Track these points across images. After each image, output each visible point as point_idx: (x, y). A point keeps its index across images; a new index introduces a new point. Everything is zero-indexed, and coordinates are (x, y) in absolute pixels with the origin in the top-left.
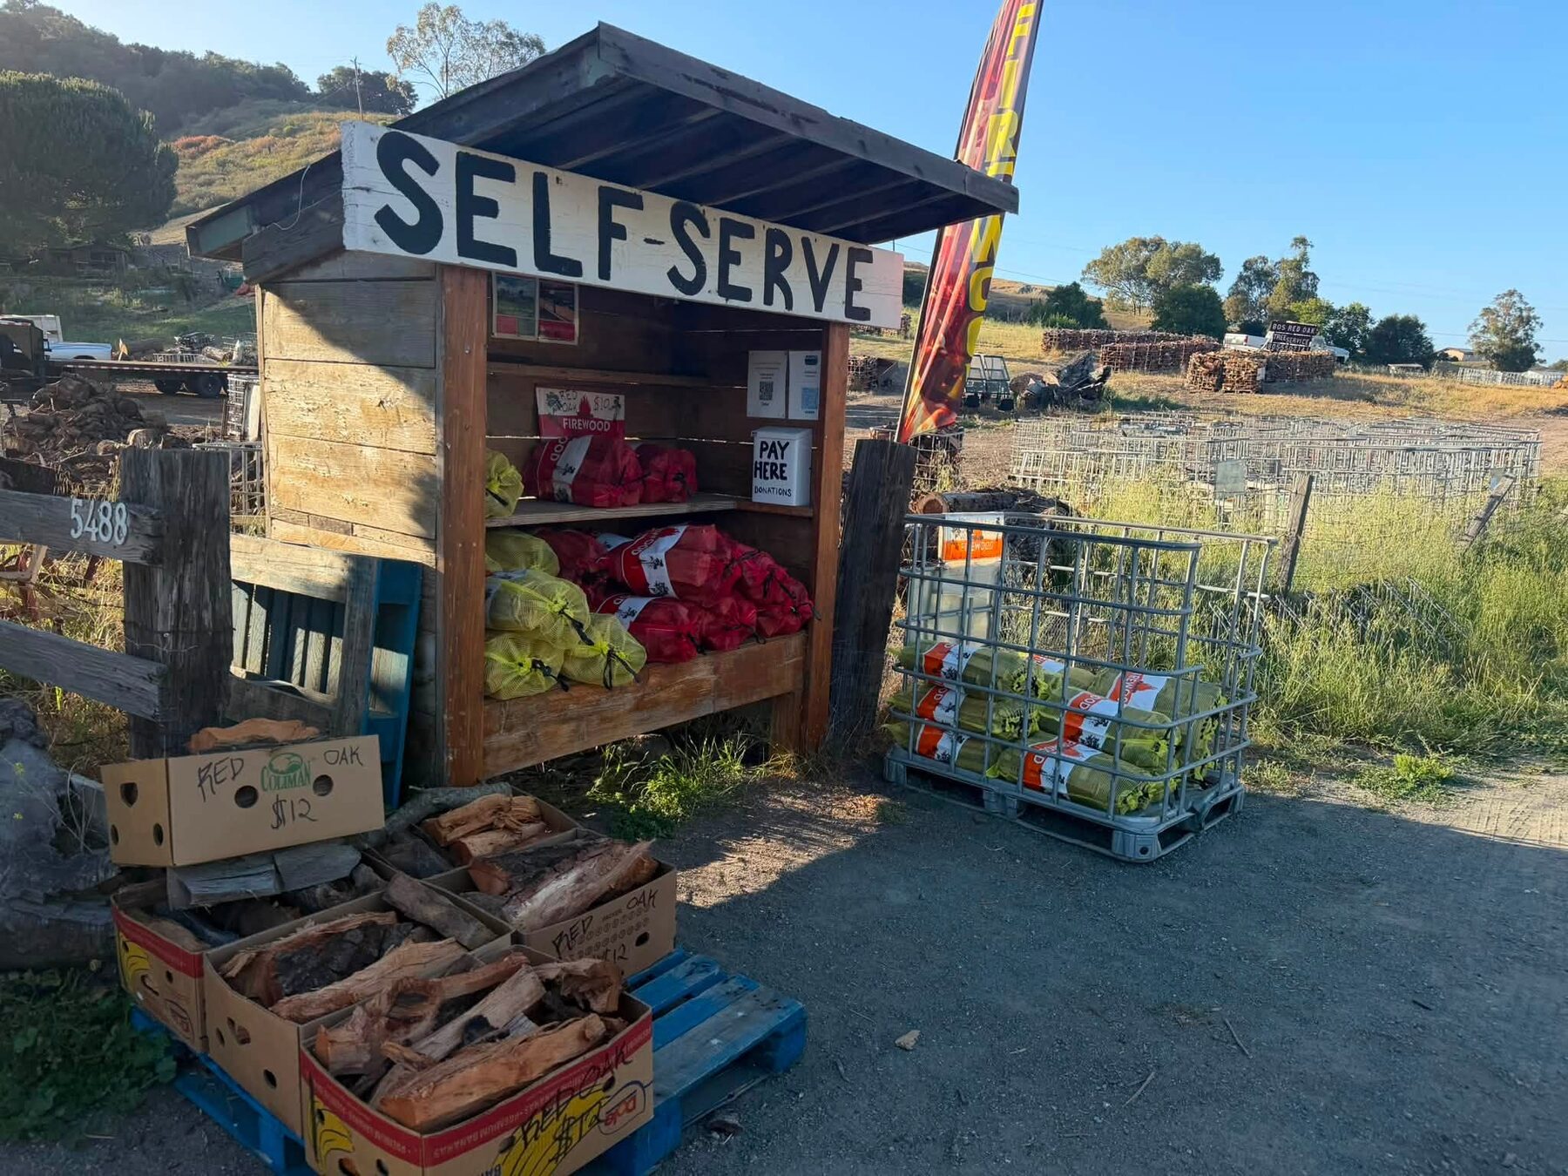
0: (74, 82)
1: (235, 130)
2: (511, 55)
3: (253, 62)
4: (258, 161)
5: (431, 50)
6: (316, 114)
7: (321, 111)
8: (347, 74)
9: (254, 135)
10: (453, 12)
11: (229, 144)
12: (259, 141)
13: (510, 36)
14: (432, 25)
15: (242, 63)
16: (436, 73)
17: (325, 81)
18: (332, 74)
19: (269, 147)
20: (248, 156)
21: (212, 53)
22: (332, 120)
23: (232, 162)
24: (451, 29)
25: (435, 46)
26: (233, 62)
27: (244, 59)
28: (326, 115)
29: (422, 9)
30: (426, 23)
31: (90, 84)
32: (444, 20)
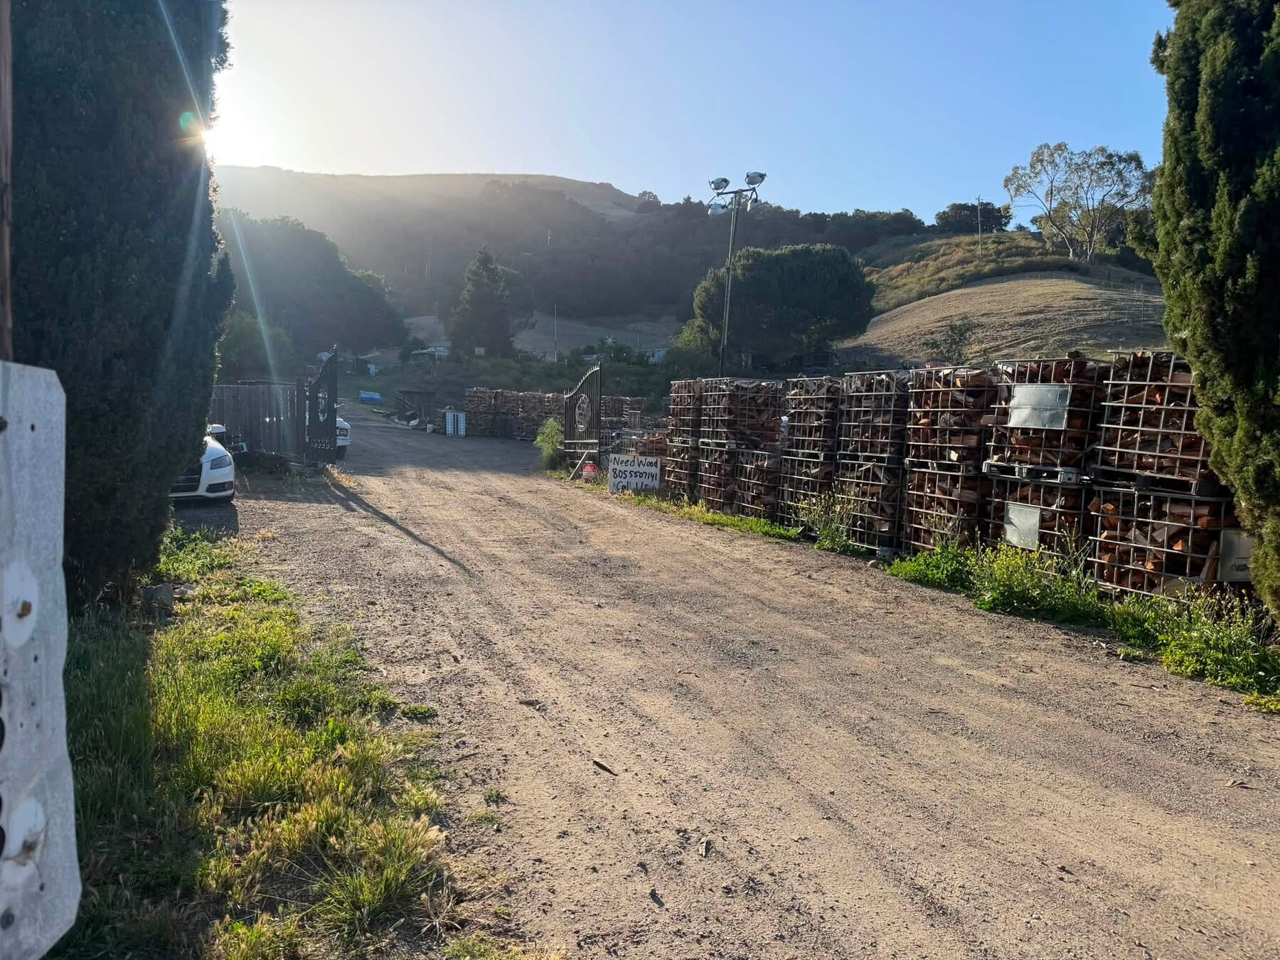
0: (818, 247)
1: (880, 261)
2: (1110, 172)
3: (886, 211)
4: (901, 282)
5: (1039, 179)
6: (938, 242)
7: (940, 238)
8: (958, 208)
9: (896, 263)
10: (1061, 147)
11: (878, 272)
12: (901, 267)
13: (1110, 156)
14: (1042, 161)
15: (881, 213)
16: (1042, 196)
17: (942, 217)
18: (947, 210)
19: (909, 269)
20: (892, 279)
21: (858, 210)
22: (950, 244)
23: (882, 284)
24: (1057, 160)
25: (1044, 176)
26: (876, 213)
27: (882, 211)
28: (944, 241)
29: (1035, 150)
30: (1038, 159)
31: (829, 246)
32: (1052, 155)
